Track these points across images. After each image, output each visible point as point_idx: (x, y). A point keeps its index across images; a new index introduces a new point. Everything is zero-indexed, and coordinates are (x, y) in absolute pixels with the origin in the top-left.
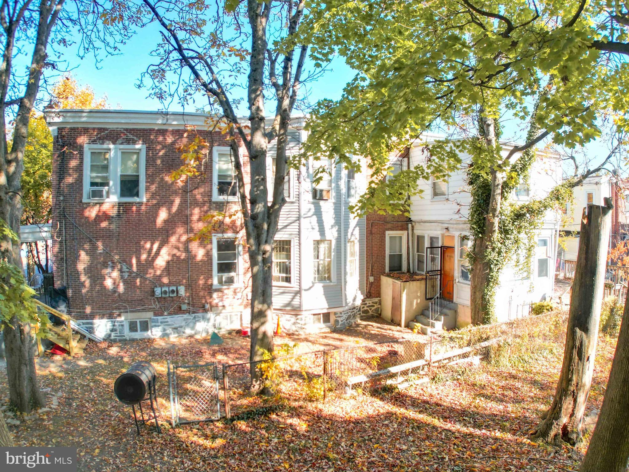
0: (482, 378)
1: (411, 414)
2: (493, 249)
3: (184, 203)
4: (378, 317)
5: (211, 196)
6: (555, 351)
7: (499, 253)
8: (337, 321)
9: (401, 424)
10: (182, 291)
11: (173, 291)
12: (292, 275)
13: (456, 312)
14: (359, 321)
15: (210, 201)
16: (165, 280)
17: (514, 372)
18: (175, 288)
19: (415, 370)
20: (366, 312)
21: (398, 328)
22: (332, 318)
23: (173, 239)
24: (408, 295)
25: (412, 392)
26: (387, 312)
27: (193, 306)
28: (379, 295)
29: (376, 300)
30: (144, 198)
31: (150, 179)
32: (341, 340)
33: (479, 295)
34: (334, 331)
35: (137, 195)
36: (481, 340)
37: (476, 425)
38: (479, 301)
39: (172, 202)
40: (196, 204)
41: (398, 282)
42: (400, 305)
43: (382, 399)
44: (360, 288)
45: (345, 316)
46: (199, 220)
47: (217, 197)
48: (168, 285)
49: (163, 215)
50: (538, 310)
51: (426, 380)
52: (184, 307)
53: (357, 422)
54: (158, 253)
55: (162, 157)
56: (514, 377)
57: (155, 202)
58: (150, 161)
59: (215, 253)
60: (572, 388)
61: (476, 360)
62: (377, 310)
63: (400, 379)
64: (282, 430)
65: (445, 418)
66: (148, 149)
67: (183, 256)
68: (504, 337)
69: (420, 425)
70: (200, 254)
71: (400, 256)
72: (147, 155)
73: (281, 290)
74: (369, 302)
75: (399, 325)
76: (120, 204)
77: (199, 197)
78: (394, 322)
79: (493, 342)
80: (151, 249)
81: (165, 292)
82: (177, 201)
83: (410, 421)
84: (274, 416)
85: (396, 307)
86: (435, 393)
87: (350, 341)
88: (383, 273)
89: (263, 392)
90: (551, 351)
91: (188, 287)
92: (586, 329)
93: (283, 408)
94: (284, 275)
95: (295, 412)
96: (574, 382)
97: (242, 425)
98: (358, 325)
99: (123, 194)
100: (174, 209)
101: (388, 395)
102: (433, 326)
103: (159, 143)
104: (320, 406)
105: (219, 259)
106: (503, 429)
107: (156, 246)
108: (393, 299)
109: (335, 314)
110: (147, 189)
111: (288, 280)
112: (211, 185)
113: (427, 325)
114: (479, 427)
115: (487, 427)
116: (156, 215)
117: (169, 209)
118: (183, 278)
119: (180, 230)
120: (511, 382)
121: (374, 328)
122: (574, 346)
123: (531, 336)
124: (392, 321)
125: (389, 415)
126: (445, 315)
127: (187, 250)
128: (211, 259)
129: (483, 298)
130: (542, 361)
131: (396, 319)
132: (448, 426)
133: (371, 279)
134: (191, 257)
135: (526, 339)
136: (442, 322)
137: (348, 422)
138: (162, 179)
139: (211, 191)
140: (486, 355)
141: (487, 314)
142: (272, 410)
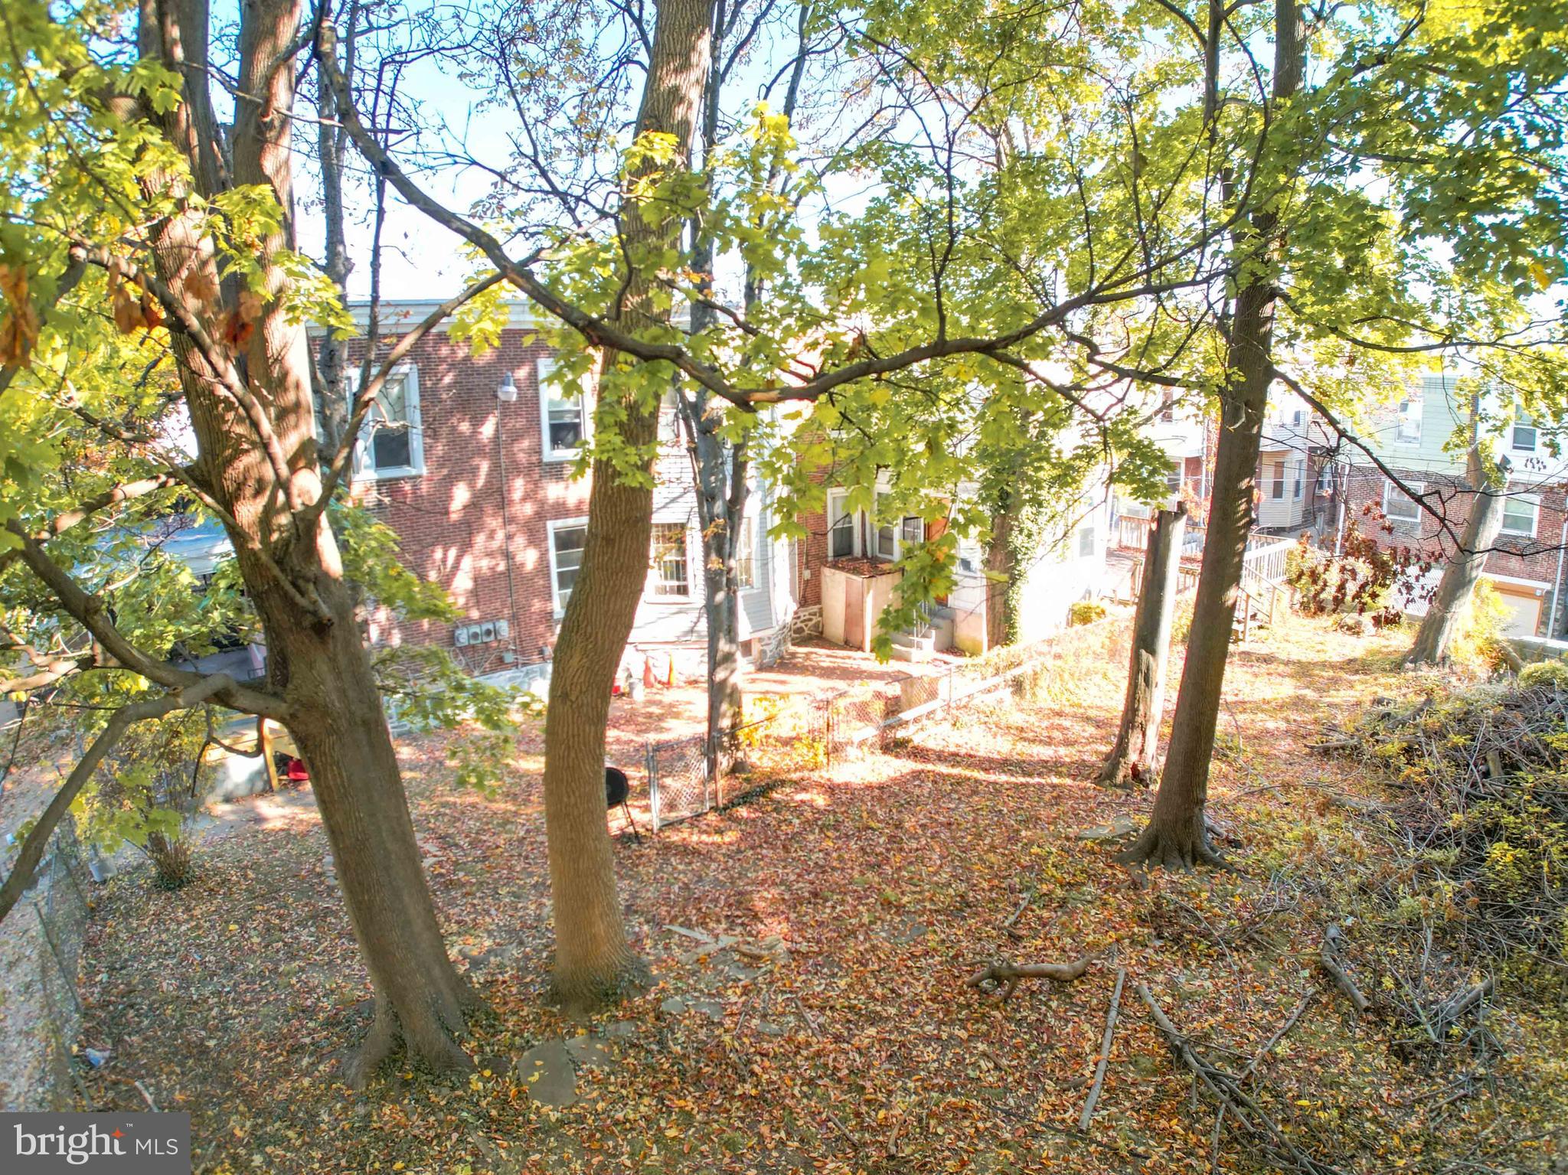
0: (1017, 719)
1: (943, 769)
2: (1021, 531)
3: (495, 467)
4: (818, 637)
5: (540, 452)
6: (1110, 675)
7: (1029, 536)
8: (763, 652)
9: (935, 782)
10: (504, 627)
11: (488, 633)
12: (690, 583)
13: (953, 621)
14: (793, 649)
15: (540, 462)
16: (475, 614)
17: (1057, 708)
18: (490, 626)
19: (930, 715)
20: (799, 630)
21: (859, 654)
22: (756, 648)
23: (480, 539)
24: (875, 598)
25: (931, 744)
26: (836, 626)
27: (523, 653)
28: (818, 600)
29: (815, 608)
30: (420, 468)
31: (432, 431)
32: (783, 682)
33: (999, 600)
34: (762, 668)
35: (407, 461)
36: (1011, 665)
37: (1025, 774)
38: (999, 608)
39: (474, 471)
40: (516, 469)
41: (857, 579)
42: (862, 616)
43: (897, 756)
44: (792, 592)
45: (774, 642)
46: (524, 499)
47: (551, 454)
48: (478, 622)
49: (461, 495)
50: (1082, 616)
51: (947, 726)
52: (509, 658)
53: (881, 788)
54: (456, 566)
55: (450, 387)
56: (1059, 714)
57: (445, 471)
58: (428, 395)
59: (552, 555)
60: (1139, 719)
61: (1006, 693)
62: (816, 625)
63: (912, 728)
64: (798, 809)
65: (986, 770)
66: (422, 373)
67: (502, 567)
68: (1042, 659)
69: (959, 781)
70: (529, 558)
71: (850, 530)
72: (422, 385)
73: (675, 608)
74: (804, 614)
75: (860, 648)
76: (380, 484)
77: (522, 457)
78: (850, 644)
79: (1026, 669)
80: (444, 560)
81: (475, 636)
82: (485, 466)
83: (945, 777)
84: (775, 795)
85: (853, 618)
86: (961, 742)
87: (797, 682)
88: (825, 563)
89: (737, 768)
90: (1105, 676)
91: (514, 620)
92: (1152, 651)
93: (783, 783)
94: (675, 583)
95: (800, 785)
96: (1141, 712)
97: (743, 812)
98: (793, 655)
99: (381, 462)
100: (480, 482)
101: (904, 752)
102: (919, 647)
103: (442, 360)
104: (826, 775)
105: (560, 564)
106: (1059, 774)
107: (452, 553)
108: (848, 606)
109: (760, 640)
110: (428, 450)
111: (683, 590)
112: (540, 432)
113: (910, 645)
114: (1030, 775)
115: (1040, 775)
116: (450, 498)
117: (471, 485)
118: (504, 605)
119: (493, 522)
120: (1057, 721)
121: (822, 656)
122: (1139, 670)
123: (1077, 655)
124: (847, 642)
125: (917, 775)
126: (937, 627)
127: (508, 556)
128: (548, 566)
129: (1006, 603)
130: (1093, 691)
131: (855, 639)
132: (992, 777)
133: (807, 574)
134: (513, 569)
135: (1071, 660)
136: (933, 639)
137: (869, 787)
138: (454, 428)
139: (540, 445)
140: (1018, 686)
141: (1012, 626)
142: (770, 787)
